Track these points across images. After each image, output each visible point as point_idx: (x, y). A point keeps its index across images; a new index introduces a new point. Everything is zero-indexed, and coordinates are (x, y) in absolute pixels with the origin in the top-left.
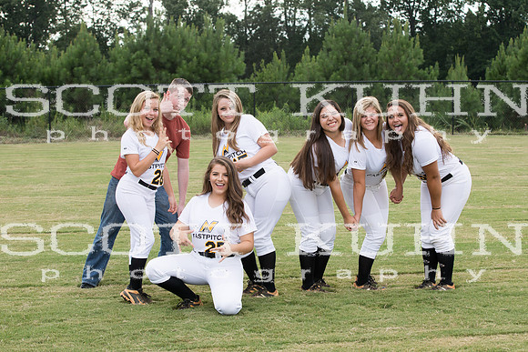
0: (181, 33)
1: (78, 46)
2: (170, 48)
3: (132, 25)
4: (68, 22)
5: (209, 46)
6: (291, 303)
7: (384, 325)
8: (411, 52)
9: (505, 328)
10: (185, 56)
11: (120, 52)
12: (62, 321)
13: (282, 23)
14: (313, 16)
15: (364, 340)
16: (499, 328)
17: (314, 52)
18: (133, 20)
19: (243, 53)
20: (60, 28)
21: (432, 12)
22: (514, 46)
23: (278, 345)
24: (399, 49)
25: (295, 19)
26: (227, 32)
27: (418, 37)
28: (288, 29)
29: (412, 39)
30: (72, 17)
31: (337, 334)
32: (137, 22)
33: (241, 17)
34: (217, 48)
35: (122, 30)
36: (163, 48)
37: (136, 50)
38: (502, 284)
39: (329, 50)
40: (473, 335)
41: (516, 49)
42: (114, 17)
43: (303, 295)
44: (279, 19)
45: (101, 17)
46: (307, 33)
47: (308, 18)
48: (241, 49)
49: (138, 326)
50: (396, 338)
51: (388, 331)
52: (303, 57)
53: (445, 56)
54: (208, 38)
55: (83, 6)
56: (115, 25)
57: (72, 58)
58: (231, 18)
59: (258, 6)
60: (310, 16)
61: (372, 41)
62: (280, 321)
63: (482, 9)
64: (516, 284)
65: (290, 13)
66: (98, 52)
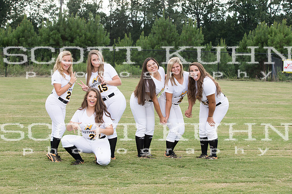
0: (77, 22)
1: (22, 27)
2: (71, 30)
3: (50, 17)
4: (17, 14)
5: (91, 29)
6: (132, 164)
7: (180, 176)
8: (197, 36)
9: (243, 179)
10: (78, 34)
11: (44, 31)
12: (13, 169)
13: (130, 18)
14: (146, 15)
15: (170, 183)
16: (240, 179)
17: (146, 34)
18: (51, 14)
19: (109, 33)
20: (12, 17)
21: (209, 16)
22: (251, 35)
23: (125, 185)
24: (191, 34)
25: (137, 17)
26: (101, 22)
27: (201, 28)
28: (133, 22)
29: (198, 29)
30: (19, 11)
31: (156, 180)
32: (54, 15)
33: (108, 15)
34: (95, 30)
35: (45, 19)
36: (67, 30)
37: (53, 30)
38: (242, 157)
39: (154, 33)
40: (226, 183)
41: (253, 36)
42: (41, 12)
43: (139, 159)
44: (128, 16)
45: (34, 12)
46: (143, 24)
47: (144, 16)
48: (108, 32)
49: (53, 173)
50: (186, 183)
51: (183, 179)
52: (141, 37)
53: (215, 39)
54: (91, 25)
55: (25, 6)
56: (41, 16)
57: (19, 33)
58: (103, 15)
59: (117, 9)
60: (145, 15)
61: (177, 29)
62: (127, 172)
63: (235, 15)
64: (250, 157)
65: (134, 13)
66: (33, 31)
